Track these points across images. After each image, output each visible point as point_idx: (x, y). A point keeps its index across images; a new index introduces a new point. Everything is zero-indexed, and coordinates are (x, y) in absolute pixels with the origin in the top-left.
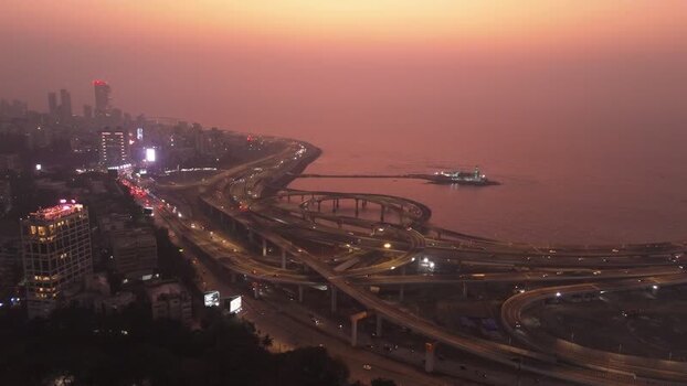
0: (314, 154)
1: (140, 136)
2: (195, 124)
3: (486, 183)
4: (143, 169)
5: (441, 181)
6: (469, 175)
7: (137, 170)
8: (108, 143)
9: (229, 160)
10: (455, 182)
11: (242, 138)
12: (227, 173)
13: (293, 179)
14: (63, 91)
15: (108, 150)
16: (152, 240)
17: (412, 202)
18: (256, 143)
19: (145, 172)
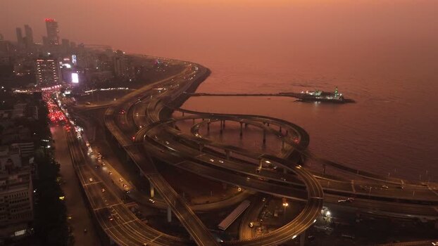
0: (204, 74)
1: (74, 60)
2: (118, 51)
3: (343, 101)
4: (68, 90)
5: (307, 99)
6: (329, 94)
7: (63, 90)
8: (42, 68)
9: (140, 80)
10: (318, 100)
11: (152, 61)
12: (136, 92)
13: (187, 98)
14: (26, 27)
15: (43, 74)
16: (29, 191)
17: (289, 124)
18: (162, 66)
19: (69, 93)
